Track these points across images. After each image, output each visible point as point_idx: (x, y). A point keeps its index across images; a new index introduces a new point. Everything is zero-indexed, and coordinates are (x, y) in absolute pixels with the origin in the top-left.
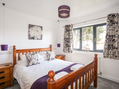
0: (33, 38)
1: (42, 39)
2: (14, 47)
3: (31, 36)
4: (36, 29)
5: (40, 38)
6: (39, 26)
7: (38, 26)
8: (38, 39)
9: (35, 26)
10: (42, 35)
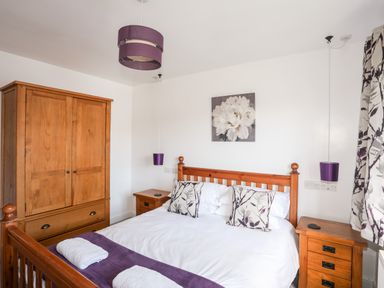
0: (224, 137)
1: (254, 140)
2: (181, 159)
3: (218, 133)
4: (233, 106)
5: (246, 137)
6: (242, 95)
7: (238, 96)
8: (238, 139)
9: (228, 97)
10: (253, 126)
